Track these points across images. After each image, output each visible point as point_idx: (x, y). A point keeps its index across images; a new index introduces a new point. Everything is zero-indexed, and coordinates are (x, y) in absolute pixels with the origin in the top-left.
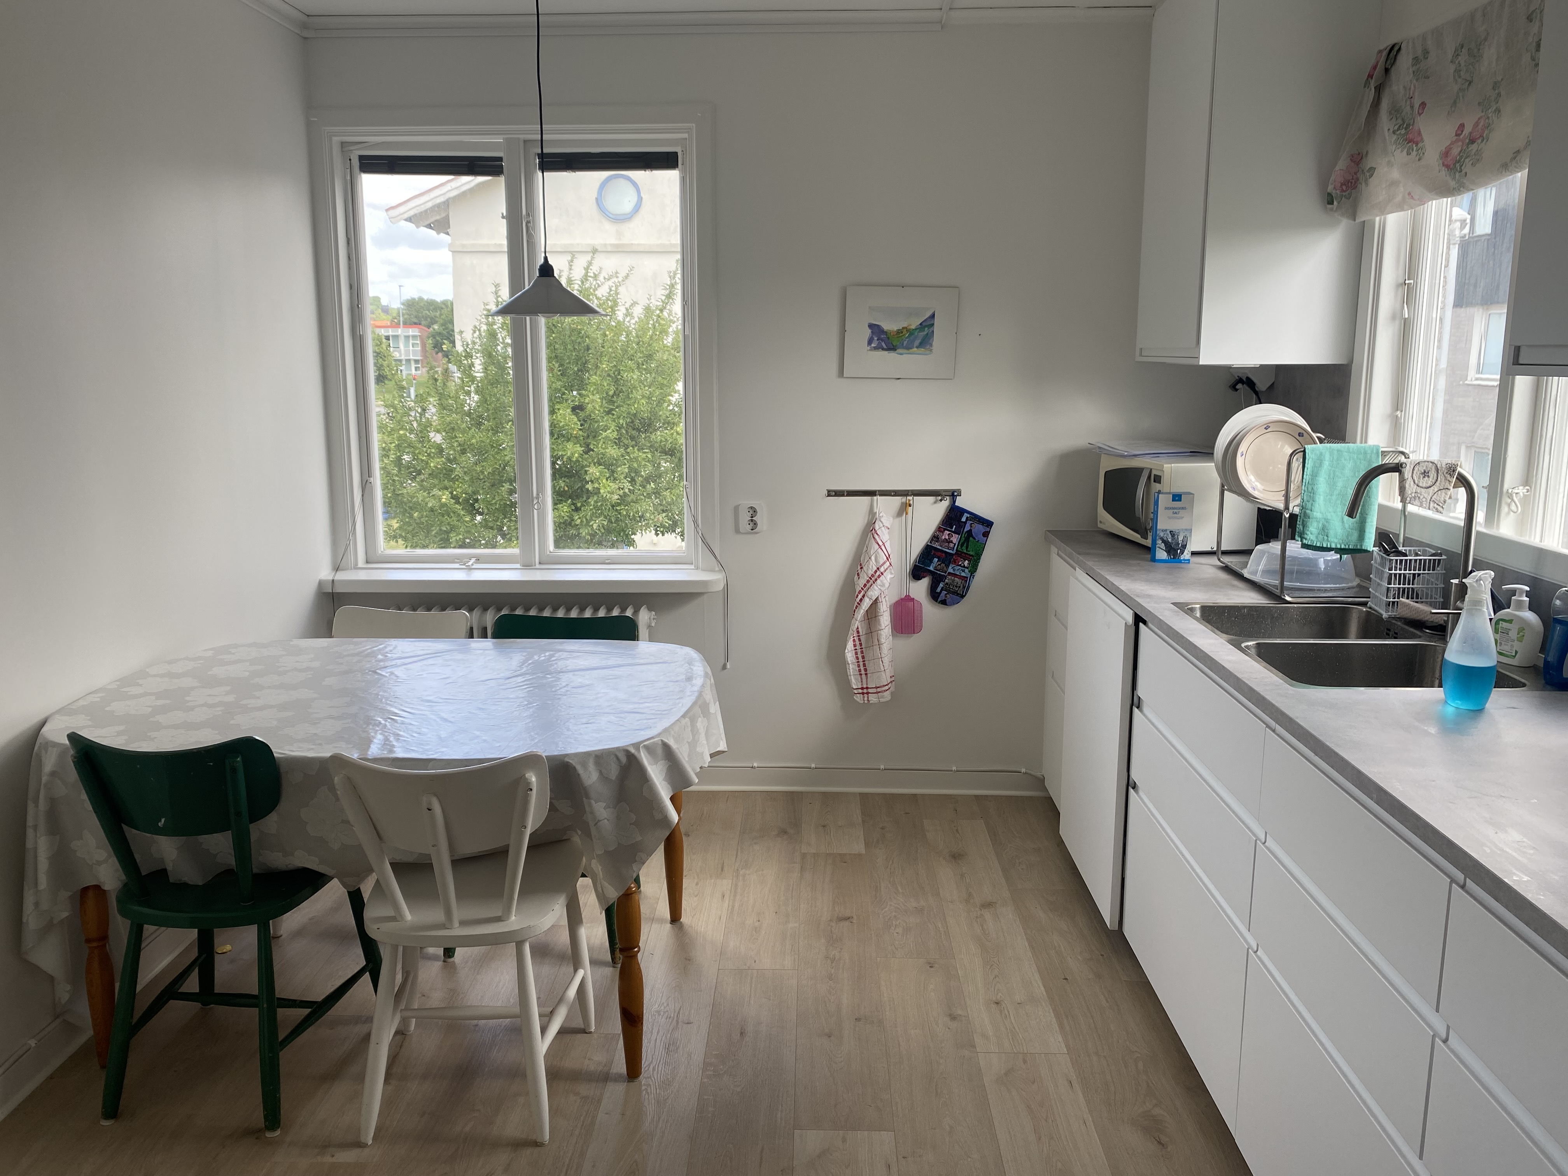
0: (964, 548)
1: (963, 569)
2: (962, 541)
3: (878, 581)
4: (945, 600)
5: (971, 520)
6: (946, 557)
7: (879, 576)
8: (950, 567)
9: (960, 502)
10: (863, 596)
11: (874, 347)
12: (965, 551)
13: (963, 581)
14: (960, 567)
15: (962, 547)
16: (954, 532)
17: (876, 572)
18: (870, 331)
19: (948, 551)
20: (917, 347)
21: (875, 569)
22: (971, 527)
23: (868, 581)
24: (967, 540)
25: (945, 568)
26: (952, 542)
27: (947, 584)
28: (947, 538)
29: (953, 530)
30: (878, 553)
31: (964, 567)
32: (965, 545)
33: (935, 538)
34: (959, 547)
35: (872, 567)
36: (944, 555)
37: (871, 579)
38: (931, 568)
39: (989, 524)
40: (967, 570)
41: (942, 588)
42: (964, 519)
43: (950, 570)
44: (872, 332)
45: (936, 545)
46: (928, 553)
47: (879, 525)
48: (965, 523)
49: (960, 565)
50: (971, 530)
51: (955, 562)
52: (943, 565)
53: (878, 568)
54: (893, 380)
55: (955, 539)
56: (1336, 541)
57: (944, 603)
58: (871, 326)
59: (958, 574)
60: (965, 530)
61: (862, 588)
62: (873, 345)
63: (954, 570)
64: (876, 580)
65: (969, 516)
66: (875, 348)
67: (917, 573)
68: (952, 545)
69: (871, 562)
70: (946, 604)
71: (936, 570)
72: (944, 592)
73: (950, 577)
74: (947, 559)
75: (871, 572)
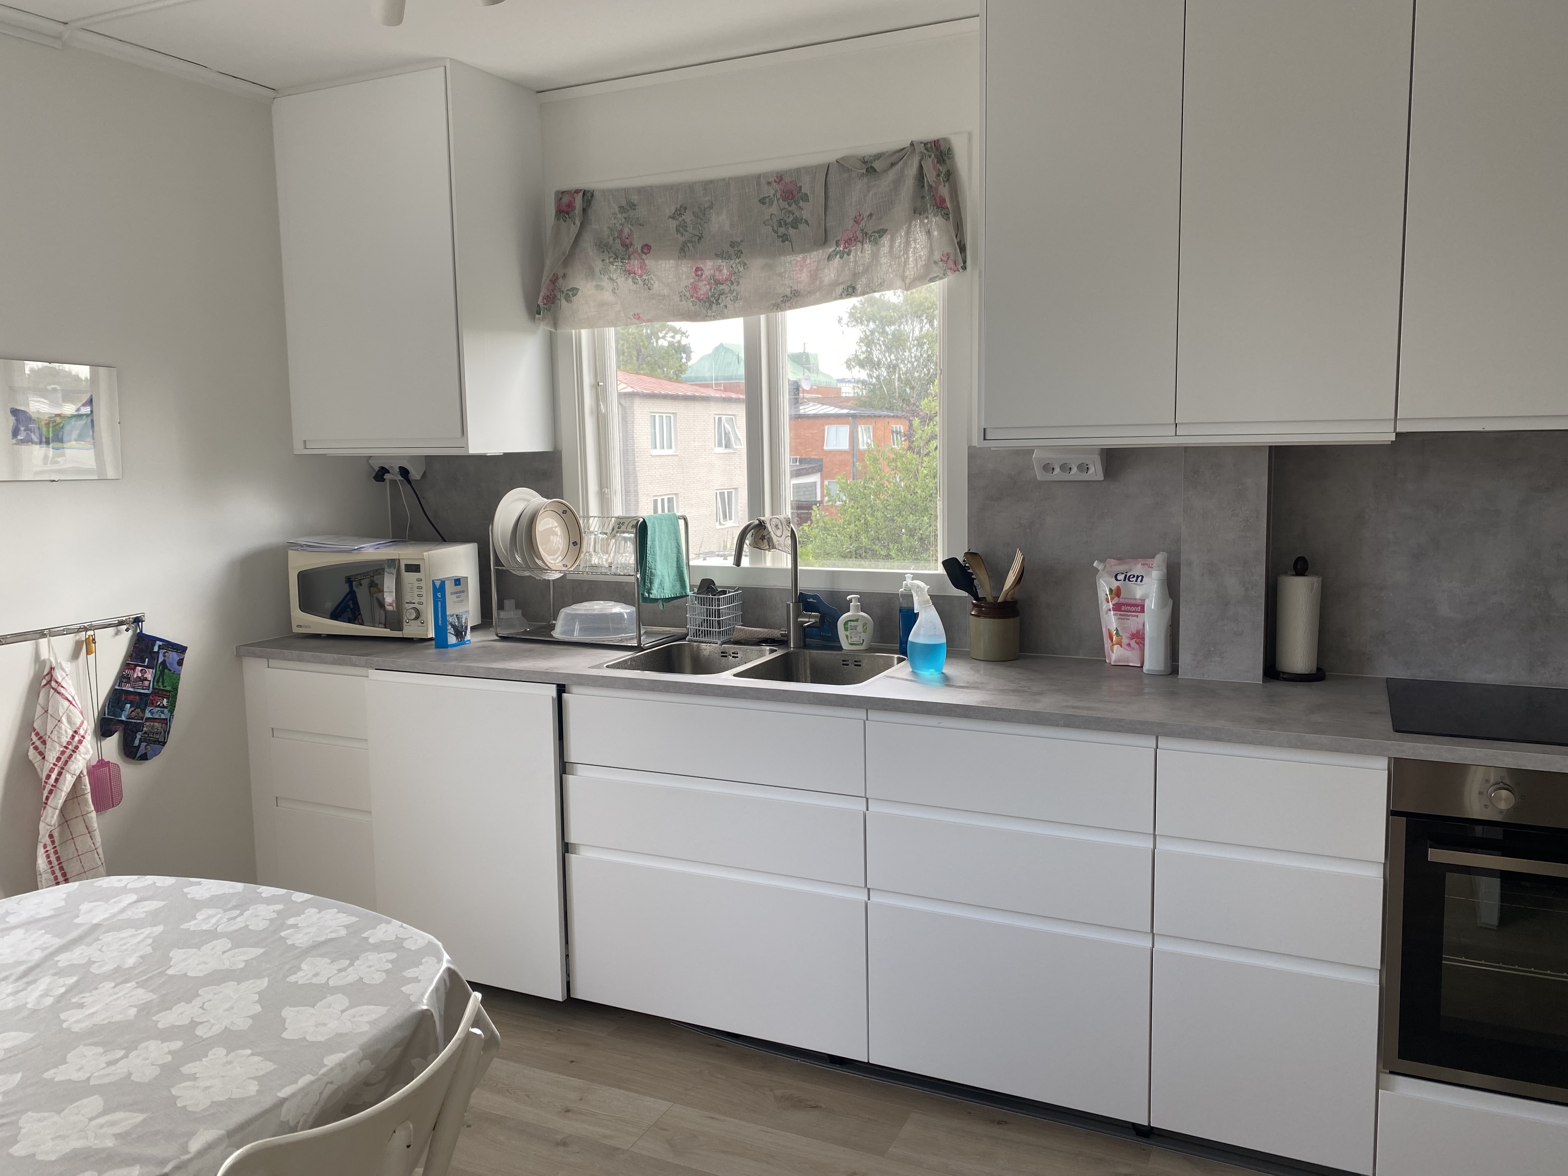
0: (160, 684)
1: (162, 709)
2: (157, 677)
3: (81, 748)
4: (146, 753)
5: (163, 649)
6: (141, 699)
7: (80, 742)
8: (147, 711)
9: (148, 629)
10: (60, 774)
11: (21, 440)
12: (162, 688)
13: (164, 725)
14: (159, 709)
15: (158, 682)
16: (147, 667)
17: (73, 737)
18: (13, 418)
19: (142, 691)
20: (75, 440)
21: (70, 733)
22: (165, 656)
23: (63, 753)
24: (162, 673)
25: (141, 715)
26: (146, 679)
27: (145, 733)
28: (140, 675)
29: (146, 664)
30: (70, 711)
31: (164, 707)
32: (161, 680)
33: (122, 678)
34: (155, 684)
35: (66, 731)
36: (138, 697)
37: (67, 748)
38: (123, 718)
39: (182, 649)
40: (166, 711)
41: (140, 739)
42: (156, 649)
43: (148, 715)
44: (16, 420)
45: (128, 688)
46: (116, 698)
47: (61, 676)
48: (158, 653)
49: (159, 706)
50: (164, 661)
51: (153, 704)
52: (139, 710)
53: (76, 732)
54: (48, 482)
55: (149, 675)
56: (667, 592)
57: (144, 757)
58: (15, 412)
59: (157, 717)
60: (159, 662)
61: (54, 764)
62: (19, 437)
63: (152, 714)
64: (77, 747)
65: (161, 643)
66: (22, 442)
67: (104, 728)
68: (146, 683)
69: (63, 727)
70: (147, 759)
71: (128, 719)
72: (144, 744)
73: (148, 724)
74: (142, 701)
75: (65, 740)
